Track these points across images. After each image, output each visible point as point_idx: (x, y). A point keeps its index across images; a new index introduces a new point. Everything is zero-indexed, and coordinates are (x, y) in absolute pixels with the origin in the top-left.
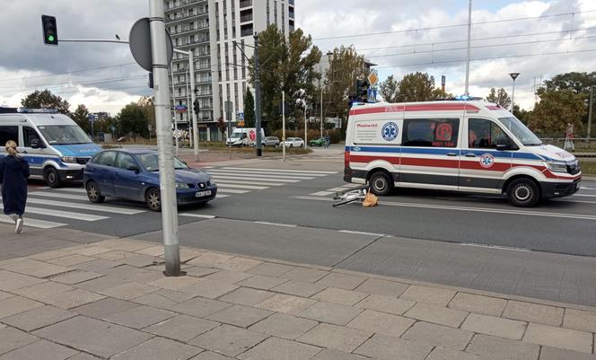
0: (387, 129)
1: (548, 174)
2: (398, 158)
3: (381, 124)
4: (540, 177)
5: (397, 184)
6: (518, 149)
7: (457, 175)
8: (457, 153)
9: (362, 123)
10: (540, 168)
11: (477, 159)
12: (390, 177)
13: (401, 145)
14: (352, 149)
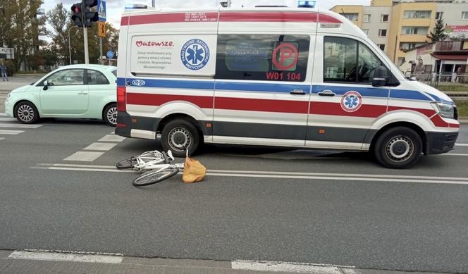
0: (190, 51)
1: (438, 121)
2: (210, 98)
3: (180, 42)
4: (427, 125)
5: (208, 139)
6: (397, 84)
7: (304, 124)
8: (305, 91)
9: (145, 40)
10: (427, 113)
11: (336, 99)
12: (197, 128)
13: (215, 77)
14: (130, 82)
